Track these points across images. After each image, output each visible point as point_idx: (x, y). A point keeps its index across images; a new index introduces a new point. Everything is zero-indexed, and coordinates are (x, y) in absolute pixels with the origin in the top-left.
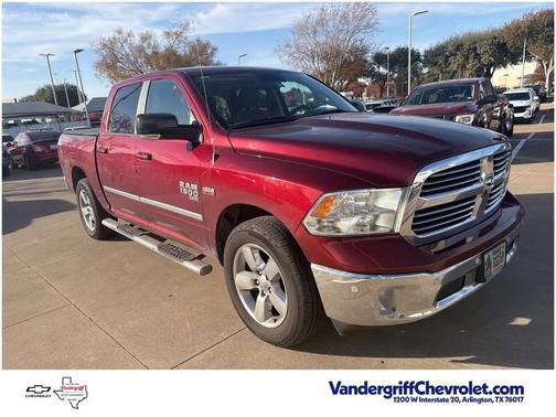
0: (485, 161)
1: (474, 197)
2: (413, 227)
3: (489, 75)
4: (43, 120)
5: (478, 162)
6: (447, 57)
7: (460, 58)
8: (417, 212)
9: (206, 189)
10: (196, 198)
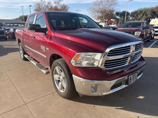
0: (132, 46)
1: (128, 57)
2: (104, 66)
3: (149, 21)
4: (21, 25)
5: (129, 46)
6: (138, 15)
7: (141, 15)
8: (106, 61)
9: (47, 48)
10: (44, 51)
